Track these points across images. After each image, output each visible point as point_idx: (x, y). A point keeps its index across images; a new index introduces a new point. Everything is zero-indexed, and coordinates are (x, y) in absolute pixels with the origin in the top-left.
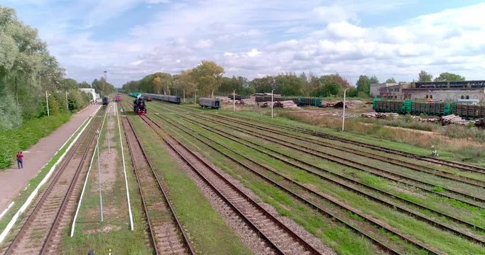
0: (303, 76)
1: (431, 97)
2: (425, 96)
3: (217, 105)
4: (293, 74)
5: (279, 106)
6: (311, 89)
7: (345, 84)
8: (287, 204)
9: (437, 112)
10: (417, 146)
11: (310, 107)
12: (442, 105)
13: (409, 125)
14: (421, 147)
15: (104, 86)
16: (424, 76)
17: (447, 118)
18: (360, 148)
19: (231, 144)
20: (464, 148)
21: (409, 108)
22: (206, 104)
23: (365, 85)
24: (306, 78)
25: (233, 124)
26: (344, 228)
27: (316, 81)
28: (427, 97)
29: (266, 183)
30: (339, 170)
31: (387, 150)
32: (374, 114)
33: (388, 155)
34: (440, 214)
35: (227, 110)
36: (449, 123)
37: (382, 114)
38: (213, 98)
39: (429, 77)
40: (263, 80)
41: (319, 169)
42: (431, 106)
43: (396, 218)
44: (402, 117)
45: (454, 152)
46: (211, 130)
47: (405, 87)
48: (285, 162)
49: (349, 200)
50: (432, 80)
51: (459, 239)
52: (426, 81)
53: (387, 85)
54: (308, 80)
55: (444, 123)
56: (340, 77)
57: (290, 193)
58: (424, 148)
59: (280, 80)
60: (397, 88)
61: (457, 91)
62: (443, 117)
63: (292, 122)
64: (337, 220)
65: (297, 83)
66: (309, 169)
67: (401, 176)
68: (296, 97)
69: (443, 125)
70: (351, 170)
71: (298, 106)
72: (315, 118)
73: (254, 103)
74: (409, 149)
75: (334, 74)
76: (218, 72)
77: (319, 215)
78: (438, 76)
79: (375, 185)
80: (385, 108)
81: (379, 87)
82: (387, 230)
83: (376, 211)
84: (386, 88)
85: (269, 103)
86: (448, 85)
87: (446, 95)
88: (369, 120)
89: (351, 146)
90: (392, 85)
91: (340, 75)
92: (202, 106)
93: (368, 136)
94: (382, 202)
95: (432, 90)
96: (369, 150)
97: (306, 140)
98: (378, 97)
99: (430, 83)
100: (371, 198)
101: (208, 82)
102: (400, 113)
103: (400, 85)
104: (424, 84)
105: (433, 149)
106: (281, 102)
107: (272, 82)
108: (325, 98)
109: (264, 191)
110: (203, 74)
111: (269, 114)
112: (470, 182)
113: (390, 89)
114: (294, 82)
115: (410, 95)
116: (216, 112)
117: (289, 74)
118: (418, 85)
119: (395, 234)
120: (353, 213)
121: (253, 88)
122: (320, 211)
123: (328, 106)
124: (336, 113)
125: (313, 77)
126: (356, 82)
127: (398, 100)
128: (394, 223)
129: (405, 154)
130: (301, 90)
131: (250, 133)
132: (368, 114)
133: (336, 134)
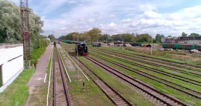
0: (133, 34)
1: (187, 43)
2: (184, 43)
3: (99, 45)
4: (129, 33)
5: (124, 46)
6: (136, 39)
7: (150, 37)
8: (135, 75)
9: (188, 48)
10: (180, 60)
11: (137, 46)
12: (191, 46)
13: (178, 53)
14: (182, 60)
15: (52, 37)
16: (184, 34)
17: (192, 50)
18: (158, 60)
19: (110, 59)
20: (198, 61)
21: (177, 47)
22: (95, 45)
23: (159, 38)
24: (134, 35)
25: (108, 52)
26: (156, 81)
27: (138, 36)
28: (185, 43)
29: (127, 70)
30: (152, 67)
31: (169, 61)
32: (163, 49)
33: (169, 63)
34: (187, 79)
35: (104, 47)
36: (193, 52)
37: (166, 49)
38: (98, 43)
39: (186, 35)
40: (117, 35)
41: (144, 66)
42: (186, 46)
43: (172, 79)
44: (174, 50)
45: (194, 62)
46: (100, 54)
47: (176, 39)
48: (132, 64)
49: (156, 75)
50: (187, 36)
51: (193, 84)
52: (185, 37)
53: (168, 38)
54: (135, 35)
55: (191, 52)
56: (148, 35)
57: (136, 72)
58: (183, 61)
59: (123, 36)
60: (172, 39)
61: (198, 41)
62: (191, 50)
63: (131, 52)
64: (153, 79)
65: (131, 37)
66: (141, 66)
67: (174, 69)
68: (131, 43)
69: (191, 53)
70: (156, 67)
71: (132, 46)
72: (140, 50)
73: (114, 45)
74: (177, 61)
75: (146, 33)
76: (99, 32)
77: (147, 78)
78: (190, 34)
79: (165, 71)
80: (167, 47)
81: (165, 39)
82: (170, 82)
83: (166, 78)
84: (168, 39)
85: (120, 45)
86: (194, 38)
87: (193, 42)
88: (161, 51)
89: (155, 60)
90: (170, 38)
91: (149, 34)
92: (94, 46)
93: (161, 57)
94: (167, 75)
95: (187, 40)
96: (162, 61)
97: (138, 57)
98: (164, 43)
99: (186, 37)
100: (164, 74)
101: (95, 36)
102: (174, 49)
103: (173, 38)
104: (184, 37)
105: (186, 61)
106: (125, 44)
107: (120, 36)
108: (143, 43)
109: (127, 72)
110: (93, 33)
111: (121, 49)
112: (199, 71)
113: (170, 39)
114: (129, 36)
115: (178, 42)
116: (100, 48)
117: (127, 33)
118: (181, 38)
119: (172, 83)
120: (158, 78)
121: (112, 39)
122: (147, 77)
123: (144, 46)
124: (148, 48)
125: (137, 34)
126: (155, 37)
127: (173, 44)
128: (171, 80)
129: (176, 63)
130: (132, 40)
131: (116, 55)
132: (161, 49)
133: (149, 56)
